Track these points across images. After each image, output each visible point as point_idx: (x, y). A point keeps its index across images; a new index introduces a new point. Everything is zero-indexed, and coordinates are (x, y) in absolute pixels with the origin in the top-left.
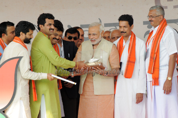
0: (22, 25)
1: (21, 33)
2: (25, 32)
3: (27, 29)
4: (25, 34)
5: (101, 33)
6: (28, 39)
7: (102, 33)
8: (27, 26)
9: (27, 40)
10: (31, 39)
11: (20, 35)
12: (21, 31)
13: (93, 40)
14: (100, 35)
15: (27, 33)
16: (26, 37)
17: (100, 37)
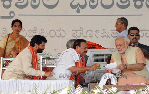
0: (36, 38)
1: (35, 44)
2: (39, 43)
3: (40, 41)
4: (39, 45)
5: (125, 43)
6: (41, 49)
7: (127, 43)
8: (40, 38)
9: (39, 50)
10: (43, 49)
11: (34, 45)
12: (35, 43)
13: (120, 50)
14: (126, 45)
15: (40, 45)
16: (39, 47)
17: (125, 47)
